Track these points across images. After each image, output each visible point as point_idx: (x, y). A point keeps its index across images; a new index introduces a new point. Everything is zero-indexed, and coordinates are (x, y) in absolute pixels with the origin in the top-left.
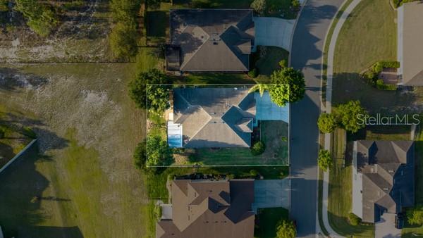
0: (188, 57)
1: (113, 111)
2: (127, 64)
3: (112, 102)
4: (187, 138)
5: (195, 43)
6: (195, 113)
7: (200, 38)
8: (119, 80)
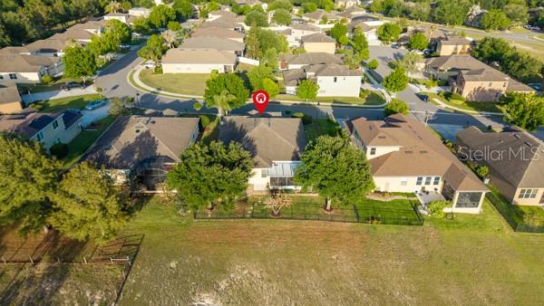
0: (162, 150)
1: (246, 283)
2: (142, 249)
3: (223, 285)
4: (295, 153)
5: (144, 139)
6: (255, 143)
7: (138, 134)
8: (173, 265)
